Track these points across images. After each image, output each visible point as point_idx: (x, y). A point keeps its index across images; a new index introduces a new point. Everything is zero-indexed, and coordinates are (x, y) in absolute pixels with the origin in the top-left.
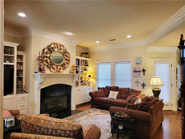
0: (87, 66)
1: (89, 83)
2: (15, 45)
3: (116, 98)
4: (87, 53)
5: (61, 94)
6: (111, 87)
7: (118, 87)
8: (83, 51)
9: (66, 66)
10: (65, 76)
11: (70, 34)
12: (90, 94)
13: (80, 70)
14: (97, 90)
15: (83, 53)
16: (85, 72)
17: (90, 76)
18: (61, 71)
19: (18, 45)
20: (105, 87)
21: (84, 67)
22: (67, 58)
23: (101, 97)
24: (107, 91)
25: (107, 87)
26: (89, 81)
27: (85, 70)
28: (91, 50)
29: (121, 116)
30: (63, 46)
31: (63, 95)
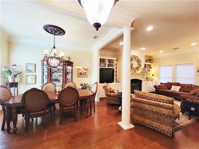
0: (151, 68)
1: (153, 79)
2: (115, 59)
3: (178, 91)
4: (150, 60)
5: (136, 85)
6: (172, 83)
7: (179, 83)
8: (147, 59)
9: (139, 68)
10: (138, 74)
11: (144, 49)
12: (155, 86)
13: (146, 71)
14: (160, 84)
15: (148, 60)
16: (149, 72)
17: (153, 75)
18: (136, 71)
19: (116, 58)
20: (166, 82)
21: (149, 69)
22: (140, 64)
23: (164, 89)
24: (169, 86)
25: (168, 83)
26: (152, 78)
27: (149, 71)
28: (154, 58)
29: (193, 101)
30: (137, 57)
31: (136, 86)
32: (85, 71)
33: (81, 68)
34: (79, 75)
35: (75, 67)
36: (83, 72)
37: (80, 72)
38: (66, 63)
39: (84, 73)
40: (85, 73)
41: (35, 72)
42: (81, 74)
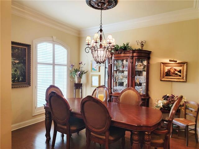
32: (178, 68)
33: (167, 61)
34: (163, 77)
35: (156, 60)
36: (172, 71)
37: (166, 71)
38: (135, 54)
39: (176, 72)
40: (180, 71)
41: (99, 72)
42: (168, 74)
